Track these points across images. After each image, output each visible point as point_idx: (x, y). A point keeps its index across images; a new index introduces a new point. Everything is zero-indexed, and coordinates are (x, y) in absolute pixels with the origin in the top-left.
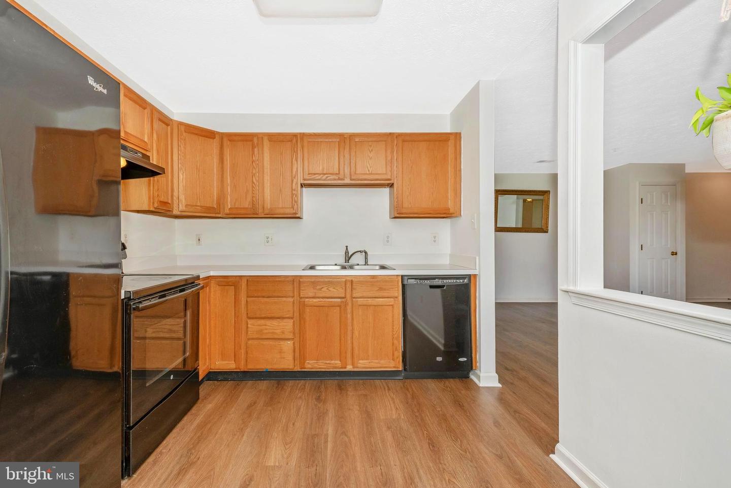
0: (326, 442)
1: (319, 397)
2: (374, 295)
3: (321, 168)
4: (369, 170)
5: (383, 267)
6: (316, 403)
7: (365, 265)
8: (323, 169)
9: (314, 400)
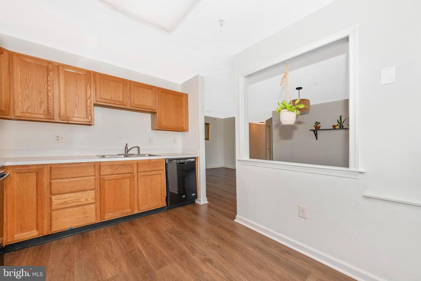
0: (140, 251)
1: (121, 232)
2: (151, 170)
3: (110, 96)
4: (142, 103)
5: (150, 155)
6: (120, 236)
7: (138, 154)
8: (112, 97)
9: (118, 235)
